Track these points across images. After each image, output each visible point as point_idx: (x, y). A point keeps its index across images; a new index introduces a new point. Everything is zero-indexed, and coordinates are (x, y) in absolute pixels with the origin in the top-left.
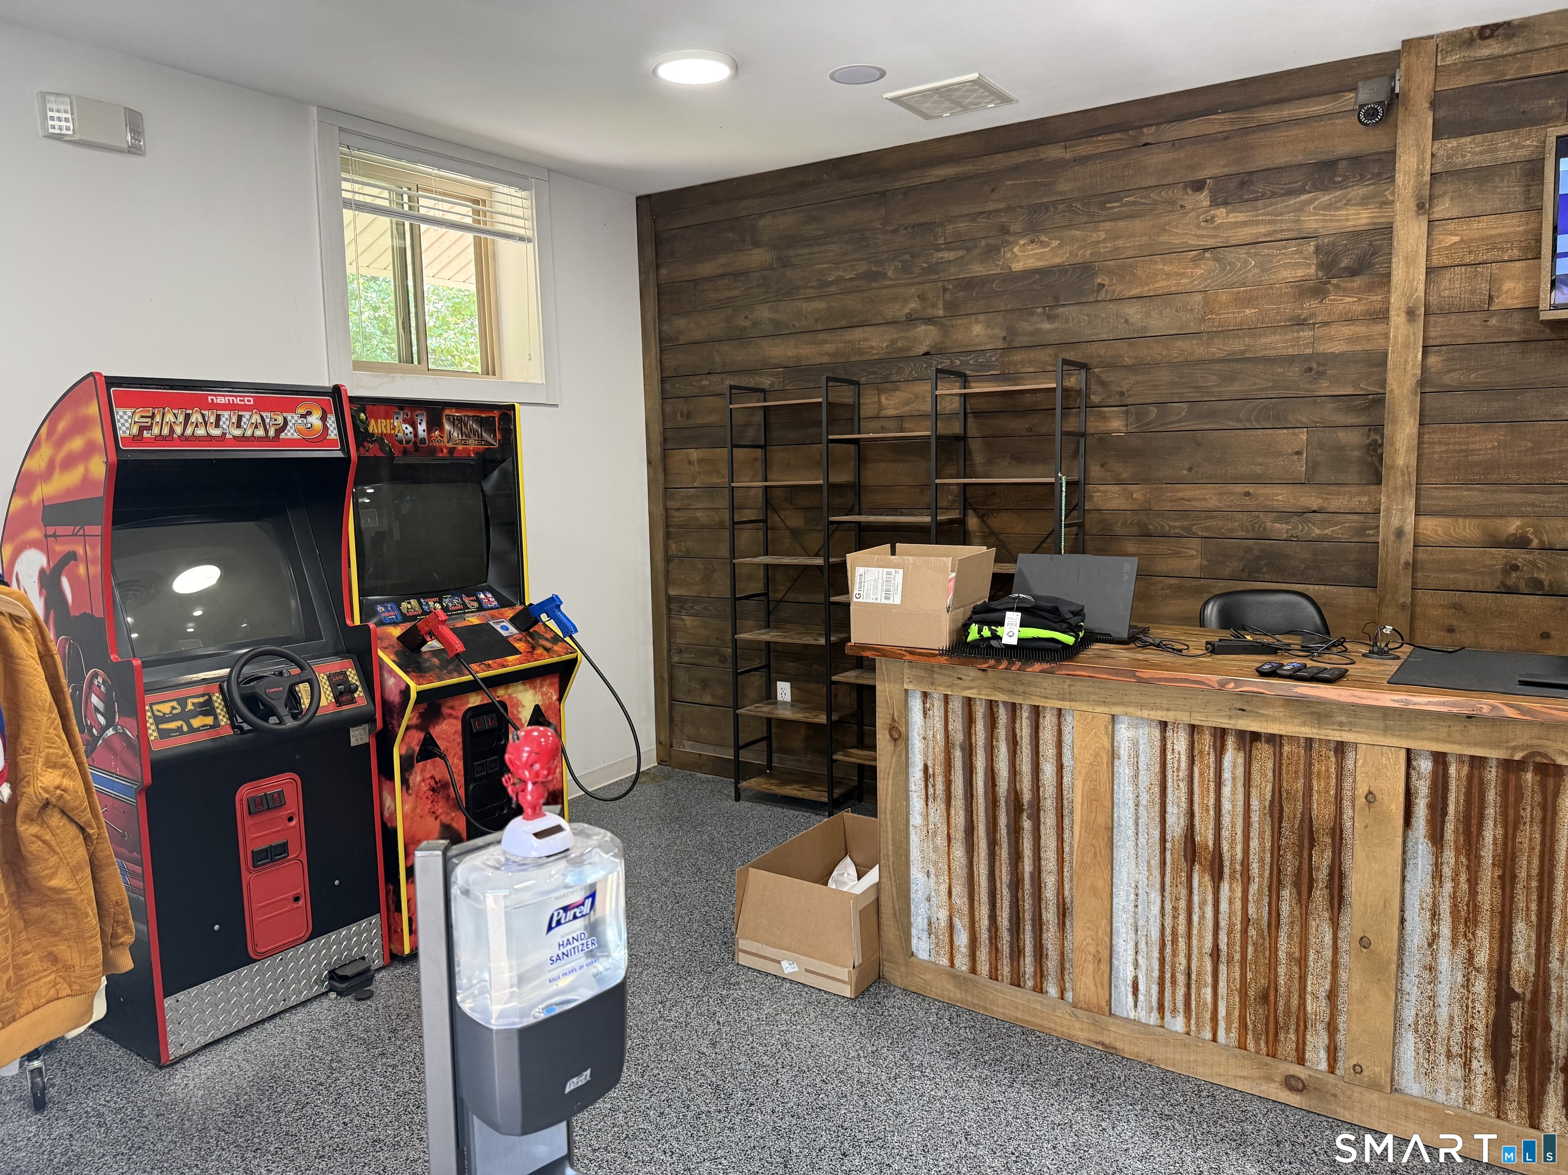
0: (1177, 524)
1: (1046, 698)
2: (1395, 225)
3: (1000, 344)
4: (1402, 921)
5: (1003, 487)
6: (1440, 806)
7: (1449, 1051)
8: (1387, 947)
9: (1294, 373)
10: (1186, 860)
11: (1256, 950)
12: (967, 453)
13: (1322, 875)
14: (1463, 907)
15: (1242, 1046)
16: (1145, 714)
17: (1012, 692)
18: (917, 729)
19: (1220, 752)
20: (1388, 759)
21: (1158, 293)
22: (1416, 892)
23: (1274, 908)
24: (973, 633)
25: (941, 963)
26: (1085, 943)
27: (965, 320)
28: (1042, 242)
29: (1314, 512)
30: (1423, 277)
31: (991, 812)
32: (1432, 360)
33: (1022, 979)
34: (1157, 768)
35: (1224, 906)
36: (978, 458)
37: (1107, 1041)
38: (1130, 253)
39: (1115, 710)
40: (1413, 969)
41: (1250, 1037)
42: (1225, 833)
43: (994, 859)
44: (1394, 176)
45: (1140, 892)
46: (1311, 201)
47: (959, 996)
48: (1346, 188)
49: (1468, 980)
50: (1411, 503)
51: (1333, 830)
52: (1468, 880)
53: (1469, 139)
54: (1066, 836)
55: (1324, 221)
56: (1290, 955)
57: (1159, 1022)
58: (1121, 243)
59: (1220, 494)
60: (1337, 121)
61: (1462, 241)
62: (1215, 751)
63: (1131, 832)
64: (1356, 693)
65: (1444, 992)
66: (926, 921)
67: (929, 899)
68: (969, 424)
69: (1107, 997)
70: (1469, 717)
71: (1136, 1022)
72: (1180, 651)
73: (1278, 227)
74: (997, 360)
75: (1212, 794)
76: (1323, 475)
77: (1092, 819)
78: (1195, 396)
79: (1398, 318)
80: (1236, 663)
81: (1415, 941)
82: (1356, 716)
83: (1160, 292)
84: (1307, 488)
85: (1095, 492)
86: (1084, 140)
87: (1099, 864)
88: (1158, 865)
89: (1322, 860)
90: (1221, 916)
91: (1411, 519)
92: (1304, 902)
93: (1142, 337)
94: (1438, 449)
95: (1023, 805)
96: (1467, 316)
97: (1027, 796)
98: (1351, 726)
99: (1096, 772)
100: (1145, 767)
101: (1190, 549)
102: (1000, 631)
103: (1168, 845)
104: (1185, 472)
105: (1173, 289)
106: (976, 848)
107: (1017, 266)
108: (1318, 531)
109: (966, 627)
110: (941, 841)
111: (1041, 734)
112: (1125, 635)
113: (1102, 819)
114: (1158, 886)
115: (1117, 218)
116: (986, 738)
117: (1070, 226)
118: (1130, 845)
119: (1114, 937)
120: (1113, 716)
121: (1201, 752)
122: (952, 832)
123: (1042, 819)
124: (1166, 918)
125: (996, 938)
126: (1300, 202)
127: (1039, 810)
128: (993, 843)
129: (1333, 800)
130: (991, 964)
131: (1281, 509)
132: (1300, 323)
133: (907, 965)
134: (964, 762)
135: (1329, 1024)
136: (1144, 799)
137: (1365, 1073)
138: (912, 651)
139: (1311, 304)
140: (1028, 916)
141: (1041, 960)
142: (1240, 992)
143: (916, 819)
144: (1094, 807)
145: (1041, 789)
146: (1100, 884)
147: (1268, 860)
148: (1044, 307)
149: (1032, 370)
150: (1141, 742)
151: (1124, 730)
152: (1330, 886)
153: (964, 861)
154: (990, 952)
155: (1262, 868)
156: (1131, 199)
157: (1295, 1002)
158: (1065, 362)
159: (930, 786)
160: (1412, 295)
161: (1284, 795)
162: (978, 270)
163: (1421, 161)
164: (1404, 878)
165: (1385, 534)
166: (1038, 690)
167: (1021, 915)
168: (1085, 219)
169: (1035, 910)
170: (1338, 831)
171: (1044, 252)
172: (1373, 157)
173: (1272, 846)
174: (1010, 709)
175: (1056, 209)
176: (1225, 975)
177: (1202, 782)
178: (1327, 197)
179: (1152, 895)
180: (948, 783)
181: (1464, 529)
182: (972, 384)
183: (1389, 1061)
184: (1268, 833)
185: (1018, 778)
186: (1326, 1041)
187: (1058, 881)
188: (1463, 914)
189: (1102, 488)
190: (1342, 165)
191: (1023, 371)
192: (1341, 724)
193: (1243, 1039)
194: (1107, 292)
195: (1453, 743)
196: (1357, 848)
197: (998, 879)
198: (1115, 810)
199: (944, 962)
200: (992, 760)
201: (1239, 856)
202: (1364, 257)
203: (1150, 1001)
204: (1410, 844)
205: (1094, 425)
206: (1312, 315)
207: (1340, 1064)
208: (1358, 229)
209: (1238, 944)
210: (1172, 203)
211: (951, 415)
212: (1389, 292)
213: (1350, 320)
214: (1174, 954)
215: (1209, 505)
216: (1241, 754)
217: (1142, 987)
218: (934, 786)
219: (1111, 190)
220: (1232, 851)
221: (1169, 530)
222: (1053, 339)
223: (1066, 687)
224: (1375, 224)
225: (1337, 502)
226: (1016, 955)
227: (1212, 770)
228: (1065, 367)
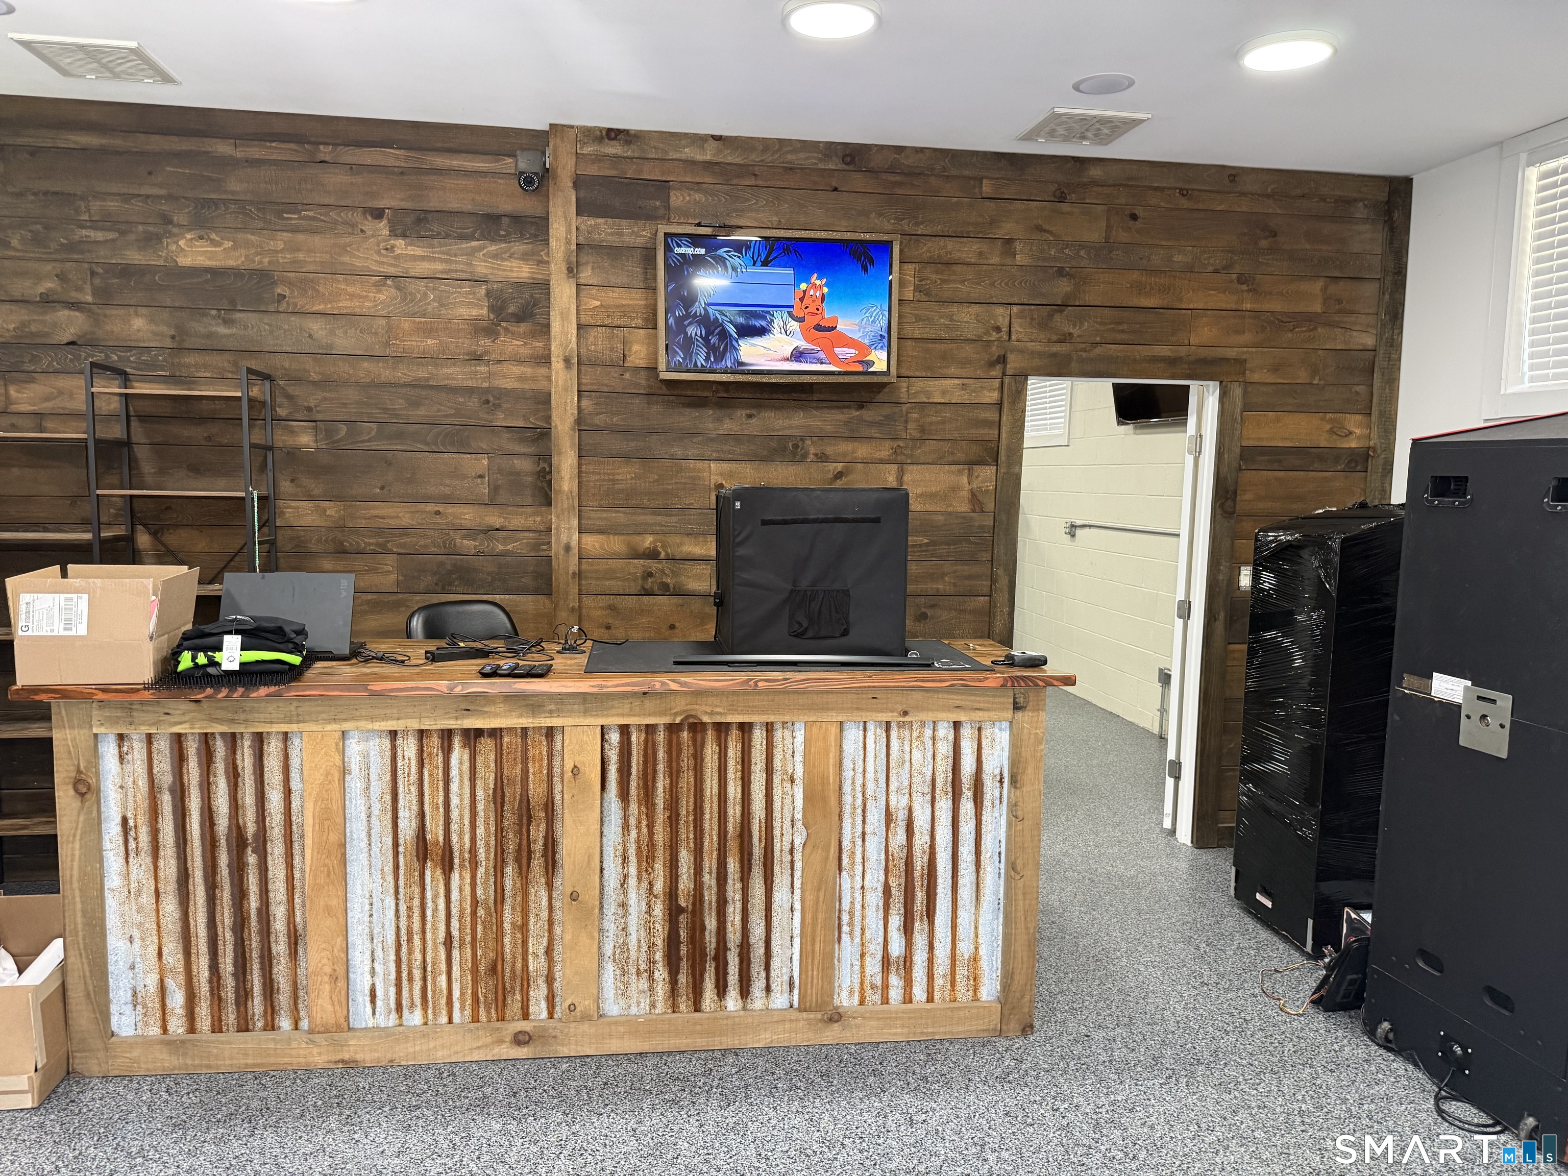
0: (372, 541)
1: (271, 723)
2: (551, 283)
3: (168, 343)
4: (602, 870)
5: (180, 501)
6: (626, 769)
7: (638, 969)
8: (590, 896)
9: (473, 403)
10: (418, 860)
11: (485, 928)
12: (133, 463)
13: (538, 847)
14: (644, 848)
15: (475, 1019)
16: (377, 726)
17: (233, 721)
18: (111, 778)
19: (447, 751)
20: (588, 736)
21: (342, 312)
22: (611, 843)
23: (499, 886)
24: (185, 661)
25: (151, 1033)
26: (320, 965)
27: (121, 311)
28: (212, 240)
29: (497, 529)
30: (575, 332)
31: (209, 855)
32: (585, 403)
33: (250, 1023)
34: (388, 777)
35: (455, 895)
36: (147, 468)
37: (346, 1056)
38: (312, 268)
39: (346, 726)
40: (611, 908)
41: (482, 1009)
42: (454, 827)
43: (214, 904)
44: (548, 240)
45: (374, 900)
46: (481, 248)
47: (176, 1062)
48: (509, 242)
49: (649, 907)
50: (575, 523)
51: (546, 805)
52: (648, 825)
53: (603, 220)
54: (297, 860)
55: (493, 268)
56: (513, 924)
57: (397, 1022)
58: (301, 256)
59: (412, 512)
60: (500, 181)
61: (602, 305)
62: (443, 751)
63: (364, 845)
64: (563, 683)
65: (634, 921)
66: (130, 993)
67: (132, 967)
68: (133, 429)
69: (345, 1012)
70: (644, 694)
71: (377, 1029)
72: (403, 662)
73: (453, 267)
74: (165, 360)
75: (441, 793)
76: (503, 497)
77: (325, 838)
78: (384, 417)
79: (557, 364)
80: (457, 668)
81: (612, 885)
82: (562, 703)
83: (344, 311)
84: (491, 508)
85: (286, 508)
86: (256, 143)
87: (333, 883)
88: (392, 870)
89: (538, 833)
90: (452, 905)
91: (576, 536)
92: (524, 874)
93: (326, 354)
94: (593, 477)
95: (247, 840)
96: (609, 369)
97: (251, 829)
98: (558, 713)
99: (327, 791)
100: (377, 778)
101: (386, 565)
102: (218, 656)
103: (401, 849)
104: (378, 491)
105: (357, 311)
106: (192, 896)
107: (185, 261)
108: (501, 547)
109: (175, 655)
110: (147, 899)
111: (265, 762)
112: (347, 652)
113: (334, 837)
114: (392, 891)
115: (295, 230)
116: (201, 775)
117: (244, 229)
118: (364, 856)
119: (350, 951)
120: (343, 732)
121: (430, 754)
122: (161, 886)
123: (269, 850)
124: (401, 919)
125: (218, 988)
126: (471, 247)
127: (265, 842)
128: (212, 887)
129: (545, 778)
130: (213, 1017)
131: (469, 527)
132: (476, 358)
133: (107, 1049)
134: (174, 807)
135: (547, 977)
136: (376, 811)
137: (578, 1009)
138: (105, 689)
139: (485, 342)
140: (255, 955)
141: (271, 996)
142: (472, 972)
143: (113, 880)
144: (326, 826)
145: (268, 819)
146: (334, 902)
147: (493, 843)
148: (219, 310)
149: (208, 375)
150: (372, 753)
151: (354, 745)
152: (545, 855)
153: (177, 915)
154: (211, 1005)
155: (487, 852)
156: (311, 214)
157: (519, 965)
158: (250, 371)
159: (131, 840)
160: (567, 346)
161: (505, 781)
162: (135, 257)
163: (569, 232)
164: (602, 833)
165: (556, 549)
166: (262, 716)
167: (247, 955)
168: (261, 225)
169: (263, 946)
170: (550, 804)
171: (216, 252)
172: (530, 219)
173: (496, 830)
174: (229, 739)
175: (227, 208)
176: (458, 959)
177: (431, 782)
178: (494, 248)
179: (387, 901)
180: (155, 833)
181: (614, 545)
182: (136, 384)
183: (595, 992)
184: (492, 818)
185: (240, 813)
186: (546, 992)
187: (288, 910)
188: (645, 853)
189: (293, 504)
190: (505, 221)
191: (198, 375)
192: (551, 712)
193: (475, 1014)
194: (288, 303)
195: (634, 715)
196: (567, 816)
197: (219, 924)
198: (348, 825)
199: (155, 1030)
200: (209, 798)
201: (467, 845)
202: (527, 306)
203: (388, 1004)
204: (605, 804)
205: (282, 439)
206: (487, 352)
207: (558, 1009)
208: (521, 281)
209: (469, 927)
210: (353, 226)
211: (111, 417)
212: (549, 340)
213: (519, 361)
214: (410, 952)
215: (403, 523)
216: (467, 751)
217: (379, 993)
218: (136, 839)
219: (287, 201)
220: (460, 842)
221: (365, 548)
222: (230, 345)
223: (293, 709)
224: (534, 279)
225: (517, 521)
226: (242, 1000)
227: (441, 769)
228: (250, 376)
